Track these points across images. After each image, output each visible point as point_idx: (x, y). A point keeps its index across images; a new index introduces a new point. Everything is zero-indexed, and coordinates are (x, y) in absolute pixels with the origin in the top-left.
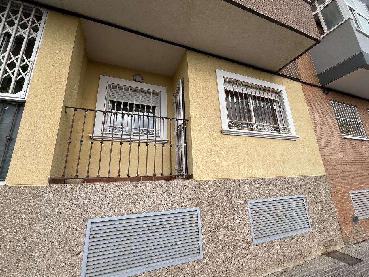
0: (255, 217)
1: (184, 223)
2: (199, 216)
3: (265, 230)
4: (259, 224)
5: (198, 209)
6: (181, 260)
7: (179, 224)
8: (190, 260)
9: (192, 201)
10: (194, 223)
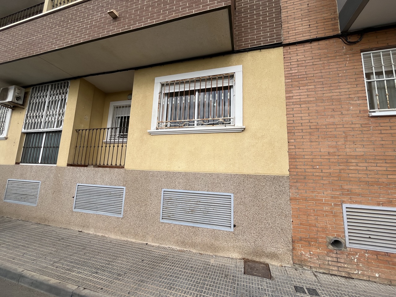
0: (167, 202)
1: (115, 195)
2: (124, 192)
3: (174, 215)
4: (169, 208)
5: (124, 188)
6: (111, 214)
7: (112, 194)
8: (115, 216)
9: (122, 183)
10: (120, 196)
